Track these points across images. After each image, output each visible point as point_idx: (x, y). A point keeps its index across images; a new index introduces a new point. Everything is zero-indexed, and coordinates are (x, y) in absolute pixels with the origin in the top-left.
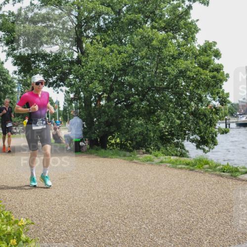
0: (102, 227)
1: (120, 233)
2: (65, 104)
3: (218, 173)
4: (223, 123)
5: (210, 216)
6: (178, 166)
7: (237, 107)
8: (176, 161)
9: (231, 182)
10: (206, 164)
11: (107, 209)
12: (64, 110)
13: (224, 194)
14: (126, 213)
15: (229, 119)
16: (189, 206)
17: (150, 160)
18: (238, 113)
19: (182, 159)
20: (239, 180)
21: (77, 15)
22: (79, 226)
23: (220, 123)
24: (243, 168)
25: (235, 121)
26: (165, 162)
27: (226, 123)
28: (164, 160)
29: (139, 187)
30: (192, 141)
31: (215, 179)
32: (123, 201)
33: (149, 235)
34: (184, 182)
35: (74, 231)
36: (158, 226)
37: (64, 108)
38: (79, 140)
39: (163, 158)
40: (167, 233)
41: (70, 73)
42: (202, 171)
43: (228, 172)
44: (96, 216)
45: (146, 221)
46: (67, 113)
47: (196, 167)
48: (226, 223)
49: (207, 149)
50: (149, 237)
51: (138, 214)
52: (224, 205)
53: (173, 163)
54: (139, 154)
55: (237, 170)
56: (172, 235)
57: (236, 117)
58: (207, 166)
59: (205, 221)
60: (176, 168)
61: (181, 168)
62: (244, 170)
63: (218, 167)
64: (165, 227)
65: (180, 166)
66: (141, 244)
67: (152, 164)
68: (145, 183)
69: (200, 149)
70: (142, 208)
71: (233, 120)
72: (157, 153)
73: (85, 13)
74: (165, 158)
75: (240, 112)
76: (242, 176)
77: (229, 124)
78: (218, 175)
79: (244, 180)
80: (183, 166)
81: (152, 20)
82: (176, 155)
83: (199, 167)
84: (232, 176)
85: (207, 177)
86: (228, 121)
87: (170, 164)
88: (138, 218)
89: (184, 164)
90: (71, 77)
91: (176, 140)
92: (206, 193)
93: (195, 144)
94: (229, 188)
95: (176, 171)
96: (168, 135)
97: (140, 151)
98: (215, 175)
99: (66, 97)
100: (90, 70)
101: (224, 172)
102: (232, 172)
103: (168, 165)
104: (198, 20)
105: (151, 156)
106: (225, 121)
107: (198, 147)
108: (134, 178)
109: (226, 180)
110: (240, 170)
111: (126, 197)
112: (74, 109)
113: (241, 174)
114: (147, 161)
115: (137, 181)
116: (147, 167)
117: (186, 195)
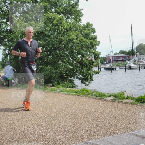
0: (25, 131)
1: (35, 134)
2: (3, 57)
3: (93, 97)
4: (97, 68)
5: (88, 122)
6: (71, 93)
7: (105, 59)
8: (70, 90)
9: (100, 102)
10: (87, 92)
11: (28, 120)
12: (2, 61)
13: (97, 109)
14: (39, 122)
15: (100, 66)
16: (76, 117)
17: (55, 90)
18: (105, 63)
19: (73, 89)
20: (105, 100)
21: (10, 3)
22: (10, 131)
23: (95, 68)
24: (108, 94)
25: (103, 67)
26: (63, 91)
27: (98, 68)
28: (63, 90)
29: (48, 106)
30: (79, 79)
31: (92, 100)
32: (37, 115)
33: (53, 135)
34: (74, 102)
35: (7, 134)
36: (58, 129)
37: (2, 60)
38: (11, 79)
39: (62, 89)
40: (63, 133)
41: (6, 38)
42: (85, 96)
43: (99, 96)
44: (21, 125)
45: (51, 126)
46: (4, 63)
47: (81, 93)
48: (97, 125)
49: (87, 83)
50: (52, 136)
51: (47, 123)
52: (96, 115)
53: (68, 92)
54: (48, 87)
55: (104, 95)
56: (66, 134)
57: (104, 65)
58: (88, 93)
59: (85, 125)
60: (69, 94)
61: (72, 95)
62: (108, 95)
63: (94, 94)
64: (62, 129)
65: (72, 93)
66: (48, 140)
67: (56, 93)
68: (51, 104)
69: (84, 83)
70: (49, 119)
71: (102, 66)
72: (59, 86)
73: (15, 2)
74: (64, 89)
75: (106, 62)
76: (107, 98)
77: (100, 69)
78: (93, 98)
79: (108, 101)
80: (74, 93)
81: (56, 8)
82: (70, 87)
83: (83, 94)
84: (101, 98)
85: (87, 99)
86: (99, 67)
87: (66, 93)
88: (47, 125)
89: (74, 92)
90: (6, 40)
91: (70, 79)
92: (86, 109)
93: (81, 81)
94: (99, 106)
95: (69, 96)
96: (66, 75)
97: (48, 85)
98: (92, 98)
99: (3, 53)
100: (17, 36)
101: (97, 96)
102: (101, 96)
103: (65, 93)
104: (82, 9)
105: (55, 88)
106: (98, 67)
107: (82, 82)
108: (45, 101)
109: (98, 101)
110: (106, 95)
111: (40, 113)
112: (9, 60)
113: (107, 97)
114: (53, 91)
115: (46, 103)
116: (53, 94)
117: (75, 110)
